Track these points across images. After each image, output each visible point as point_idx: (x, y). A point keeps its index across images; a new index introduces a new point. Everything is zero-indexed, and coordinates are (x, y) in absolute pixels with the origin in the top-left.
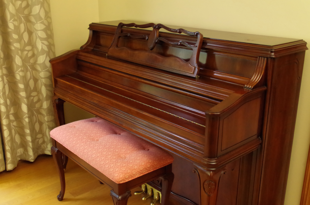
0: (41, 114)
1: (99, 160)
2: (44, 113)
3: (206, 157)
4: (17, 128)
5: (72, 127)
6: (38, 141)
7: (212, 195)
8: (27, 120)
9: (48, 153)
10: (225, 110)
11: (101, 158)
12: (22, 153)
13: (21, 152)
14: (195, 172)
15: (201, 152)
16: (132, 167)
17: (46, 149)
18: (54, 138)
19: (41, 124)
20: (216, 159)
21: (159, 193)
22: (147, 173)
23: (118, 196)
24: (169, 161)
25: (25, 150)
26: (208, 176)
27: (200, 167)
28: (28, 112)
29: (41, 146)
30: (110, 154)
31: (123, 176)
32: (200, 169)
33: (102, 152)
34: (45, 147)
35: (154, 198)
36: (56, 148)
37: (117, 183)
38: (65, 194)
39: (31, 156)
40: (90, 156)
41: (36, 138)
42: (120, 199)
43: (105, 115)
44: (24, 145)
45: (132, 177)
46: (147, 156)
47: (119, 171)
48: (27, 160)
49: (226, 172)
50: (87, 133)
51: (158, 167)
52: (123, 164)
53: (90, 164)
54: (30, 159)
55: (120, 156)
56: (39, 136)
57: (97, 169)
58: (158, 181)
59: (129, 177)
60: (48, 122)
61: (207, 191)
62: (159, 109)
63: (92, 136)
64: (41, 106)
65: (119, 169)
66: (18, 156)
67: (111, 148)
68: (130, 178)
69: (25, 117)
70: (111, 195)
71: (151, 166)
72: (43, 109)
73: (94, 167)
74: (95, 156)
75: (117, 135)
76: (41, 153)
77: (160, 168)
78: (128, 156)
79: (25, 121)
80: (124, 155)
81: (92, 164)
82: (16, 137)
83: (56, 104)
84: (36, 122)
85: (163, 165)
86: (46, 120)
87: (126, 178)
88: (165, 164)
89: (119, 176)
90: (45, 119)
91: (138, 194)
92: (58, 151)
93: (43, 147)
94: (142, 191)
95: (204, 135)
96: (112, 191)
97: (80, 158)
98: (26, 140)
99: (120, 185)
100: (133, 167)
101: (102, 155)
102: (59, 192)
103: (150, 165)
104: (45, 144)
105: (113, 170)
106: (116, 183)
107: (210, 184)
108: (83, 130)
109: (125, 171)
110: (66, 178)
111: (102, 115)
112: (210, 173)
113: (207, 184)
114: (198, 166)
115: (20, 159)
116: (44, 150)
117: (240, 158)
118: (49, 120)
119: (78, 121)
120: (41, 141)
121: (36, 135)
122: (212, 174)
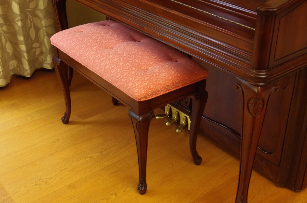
0: (36, 16)
1: (115, 72)
2: (41, 15)
3: (253, 68)
4: (7, 34)
5: (78, 32)
6: (35, 52)
7: (258, 116)
8: (19, 24)
9: (48, 66)
10: (284, 5)
11: (117, 70)
12: (16, 66)
13: (14, 65)
14: (238, 88)
15: (248, 62)
16: (156, 81)
17: (45, 62)
18: (56, 46)
19: (37, 30)
20: (266, 72)
21: (186, 117)
22: (175, 89)
23: (138, 117)
24: (202, 76)
25: (18, 63)
26: (255, 92)
27: (244, 82)
28: (21, 13)
29: (38, 58)
30: (128, 65)
31: (145, 92)
32: (244, 84)
33: (118, 63)
34: (44, 58)
35: (180, 124)
36: (59, 58)
37: (138, 100)
38: (71, 117)
39: (27, 71)
40: (103, 67)
41: (32, 48)
42: (141, 121)
43: (120, 15)
44: (17, 56)
45: (156, 93)
46: (175, 69)
47: (139, 85)
48: (22, 75)
49: (278, 88)
50: (98, 39)
51: (189, 83)
52: (144, 78)
53: (103, 78)
54: (26, 74)
55: (140, 68)
56: (36, 45)
57: (111, 83)
58: (187, 103)
59: (152, 93)
60: (46, 27)
61: (251, 112)
62: (193, 7)
63: (105, 43)
64: (37, 6)
65: (140, 84)
66: (11, 70)
67: (129, 57)
68: (153, 95)
69: (17, 19)
70: (130, 115)
71: (179, 81)
72: (39, 10)
73: (108, 81)
74: (109, 67)
75: (136, 42)
76: (38, 67)
77: (191, 83)
78: (150, 68)
79: (18, 25)
80: (145, 66)
81: (105, 77)
82: (7, 45)
83: (56, 2)
84: (31, 27)
85: (195, 81)
86: (44, 25)
87: (148, 95)
88: (198, 79)
89: (140, 91)
90: (42, 24)
91: (161, 118)
92: (61, 62)
93: (41, 59)
94: (165, 115)
95: (253, 40)
96: (131, 111)
97: (89, 70)
98: (19, 50)
99: (140, 103)
100: (158, 81)
101: (117, 67)
102: (64, 113)
103: (178, 79)
104: (44, 55)
105: (132, 85)
106: (136, 101)
107: (256, 102)
108: (93, 36)
109: (147, 85)
110: (72, 98)
111: (117, 16)
112: (258, 89)
113: (253, 103)
114: (242, 80)
115: (13, 74)
116: (42, 63)
117: (297, 72)
118: (48, 25)
119: (85, 25)
120: (38, 52)
121: (32, 44)
122: (260, 91)
